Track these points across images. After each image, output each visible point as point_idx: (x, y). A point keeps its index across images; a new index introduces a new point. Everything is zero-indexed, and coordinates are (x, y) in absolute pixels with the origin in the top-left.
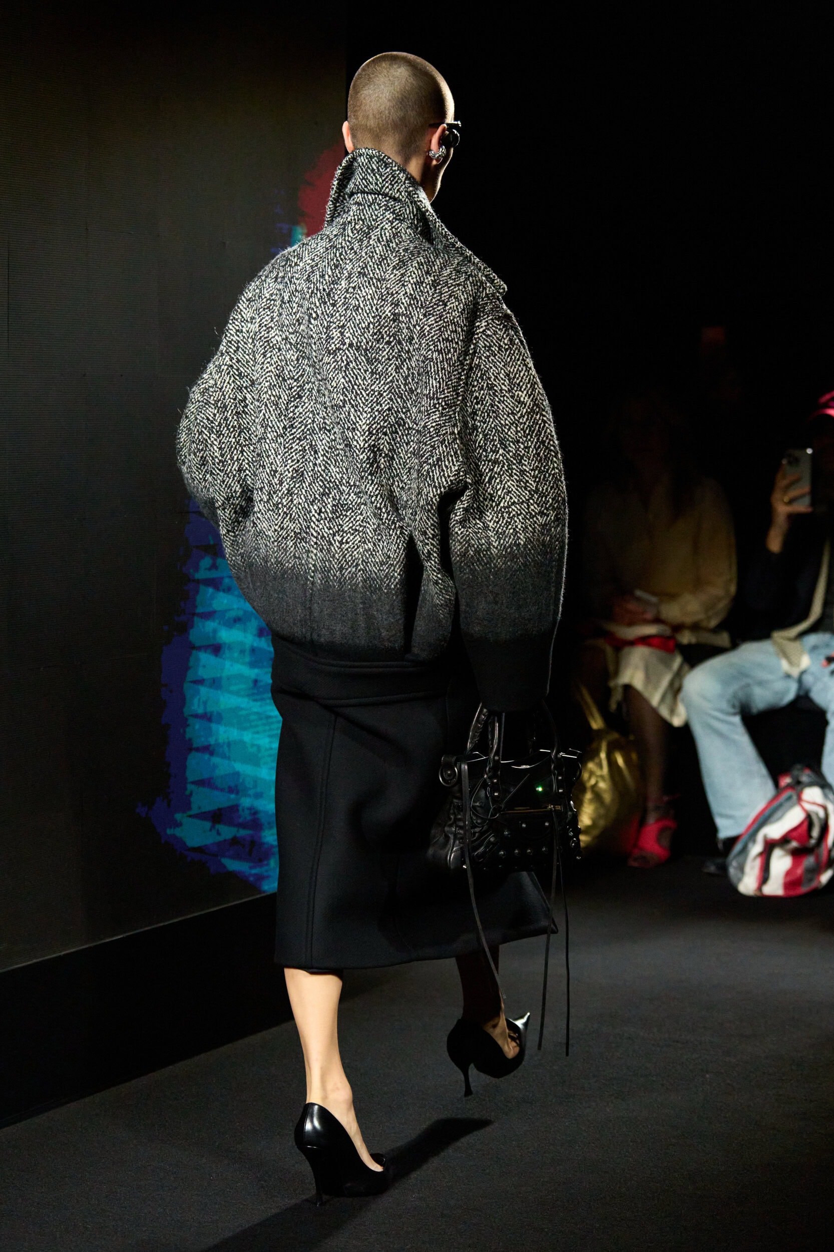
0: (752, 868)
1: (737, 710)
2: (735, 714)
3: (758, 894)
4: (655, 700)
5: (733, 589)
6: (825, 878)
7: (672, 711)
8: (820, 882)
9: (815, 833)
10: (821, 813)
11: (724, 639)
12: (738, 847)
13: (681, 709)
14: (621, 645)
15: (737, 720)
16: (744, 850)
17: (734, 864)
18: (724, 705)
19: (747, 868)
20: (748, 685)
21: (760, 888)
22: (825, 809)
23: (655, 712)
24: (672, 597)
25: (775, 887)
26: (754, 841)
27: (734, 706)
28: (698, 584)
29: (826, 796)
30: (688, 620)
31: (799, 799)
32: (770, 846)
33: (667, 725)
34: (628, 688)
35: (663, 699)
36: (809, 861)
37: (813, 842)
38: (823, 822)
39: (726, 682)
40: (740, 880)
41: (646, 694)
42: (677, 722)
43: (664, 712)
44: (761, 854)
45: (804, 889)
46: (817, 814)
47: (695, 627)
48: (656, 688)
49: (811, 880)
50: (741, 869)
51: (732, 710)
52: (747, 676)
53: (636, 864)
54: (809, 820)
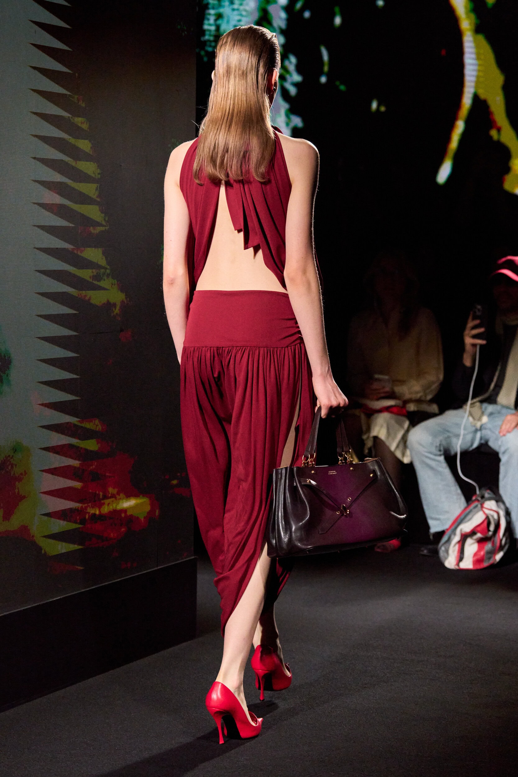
0: (454, 551)
1: (442, 453)
2: (440, 455)
3: (457, 567)
4: (393, 447)
5: (441, 377)
6: (499, 556)
7: (403, 454)
8: (496, 560)
9: (492, 528)
10: (496, 516)
11: (434, 408)
12: (445, 538)
13: (408, 452)
14: (371, 413)
15: (442, 458)
16: (449, 540)
17: (443, 548)
18: (434, 450)
19: (450, 551)
20: (449, 437)
21: (458, 564)
22: (498, 514)
23: (393, 454)
24: (402, 382)
25: (467, 564)
26: (455, 534)
27: (440, 451)
28: (420, 374)
29: (498, 506)
30: (414, 396)
31: (482, 507)
32: (464, 537)
33: (400, 462)
34: (376, 438)
35: (398, 447)
36: (488, 546)
37: (490, 533)
38: (496, 522)
39: (435, 435)
40: (446, 558)
41: (387, 443)
42: (406, 460)
43: (398, 454)
44: (459, 542)
45: (486, 564)
46: (493, 516)
47: (419, 401)
48: (393, 439)
49: (490, 558)
50: (447, 551)
51: (439, 453)
52: (448, 431)
53: (379, 550)
54: (487, 521)
